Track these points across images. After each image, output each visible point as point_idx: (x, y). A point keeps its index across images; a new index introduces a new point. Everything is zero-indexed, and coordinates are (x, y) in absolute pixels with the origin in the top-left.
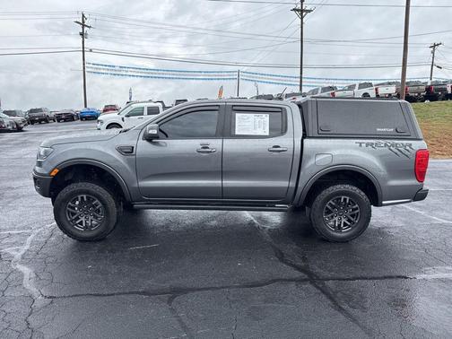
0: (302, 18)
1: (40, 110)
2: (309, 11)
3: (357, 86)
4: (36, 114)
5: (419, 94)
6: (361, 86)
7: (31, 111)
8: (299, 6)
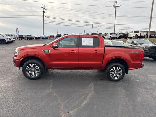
0: (116, 9)
1: (30, 35)
2: (118, 6)
3: (134, 32)
4: (28, 37)
5: (154, 35)
6: (135, 32)
7: (28, 35)
8: (115, 5)
